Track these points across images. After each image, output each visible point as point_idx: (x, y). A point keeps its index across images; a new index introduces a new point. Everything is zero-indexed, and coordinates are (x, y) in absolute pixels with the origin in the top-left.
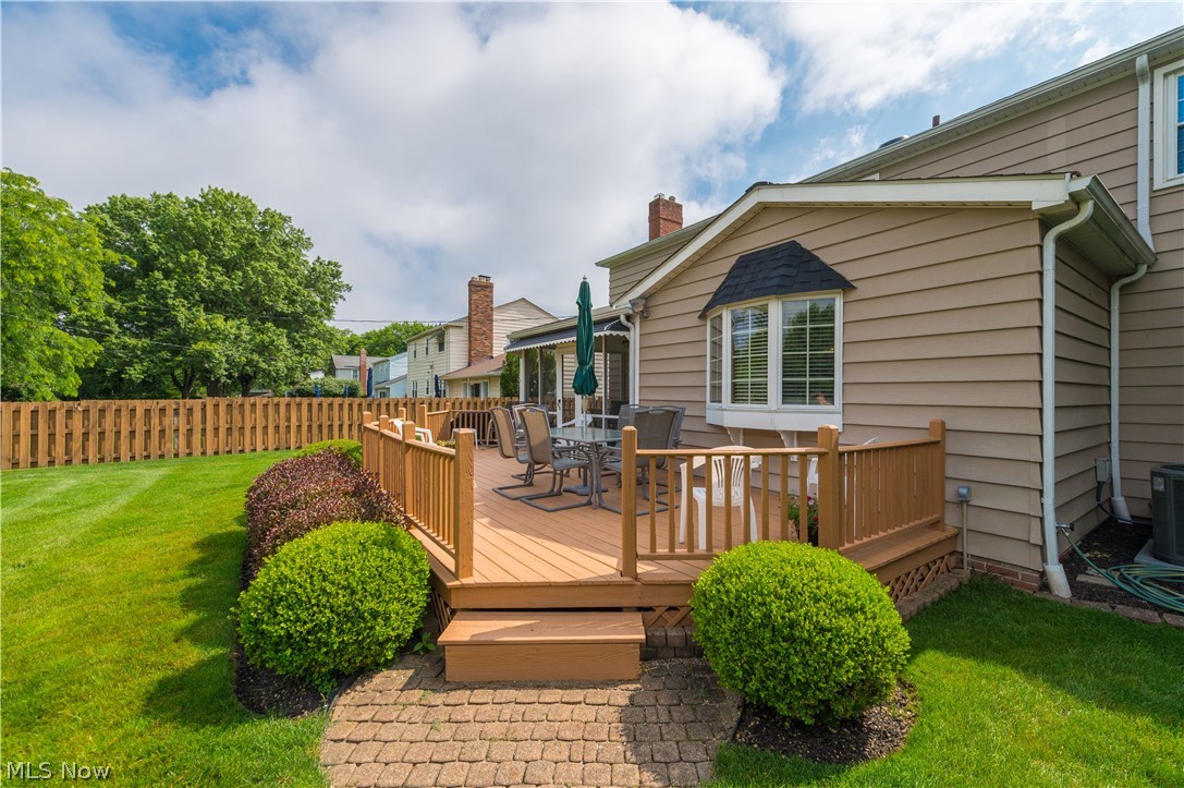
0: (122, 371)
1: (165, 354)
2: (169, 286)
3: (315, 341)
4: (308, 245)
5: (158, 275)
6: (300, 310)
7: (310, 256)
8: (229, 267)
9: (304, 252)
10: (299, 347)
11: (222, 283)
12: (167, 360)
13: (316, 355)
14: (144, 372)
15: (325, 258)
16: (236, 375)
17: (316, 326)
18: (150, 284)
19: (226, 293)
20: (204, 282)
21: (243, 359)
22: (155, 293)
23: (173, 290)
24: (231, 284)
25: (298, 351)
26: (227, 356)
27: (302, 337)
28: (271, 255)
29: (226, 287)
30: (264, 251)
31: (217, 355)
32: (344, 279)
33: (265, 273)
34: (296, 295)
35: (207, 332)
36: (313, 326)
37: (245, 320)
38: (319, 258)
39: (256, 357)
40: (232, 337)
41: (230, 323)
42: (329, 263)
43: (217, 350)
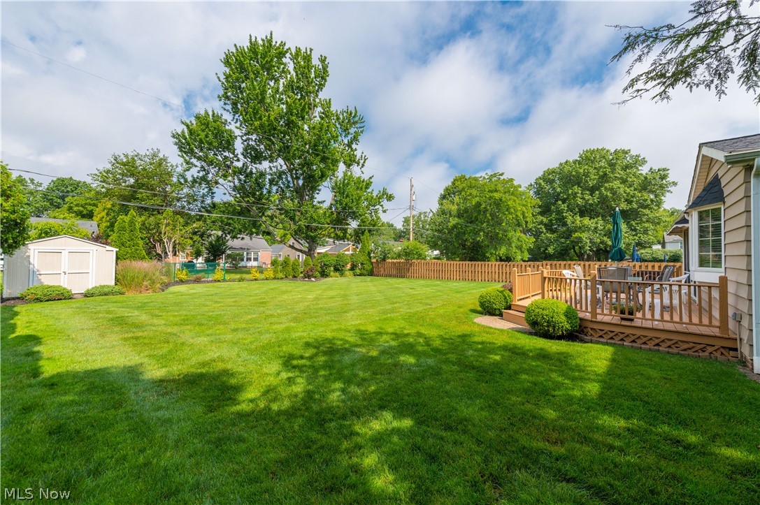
0: (546, 249)
1: (563, 240)
2: (564, 207)
3: (646, 225)
4: (644, 162)
5: (560, 202)
6: (635, 206)
7: (644, 170)
8: (592, 190)
9: (640, 168)
10: (635, 230)
11: (588, 200)
12: (563, 243)
13: (647, 234)
14: (554, 249)
15: (656, 168)
16: (595, 249)
17: (647, 215)
18: (557, 208)
19: (591, 205)
20: (580, 201)
21: (599, 240)
22: (559, 211)
23: (566, 209)
24: (593, 199)
25: (634, 233)
26: (590, 239)
27: (637, 224)
28: (616, 177)
29: (590, 202)
30: (612, 176)
31: (584, 239)
32: (670, 179)
33: (611, 189)
34: (633, 197)
35: (580, 228)
36: (644, 215)
37: (600, 218)
38: (651, 169)
39: (605, 239)
40: (593, 228)
41: (592, 220)
42: (659, 170)
43: (584, 236)
